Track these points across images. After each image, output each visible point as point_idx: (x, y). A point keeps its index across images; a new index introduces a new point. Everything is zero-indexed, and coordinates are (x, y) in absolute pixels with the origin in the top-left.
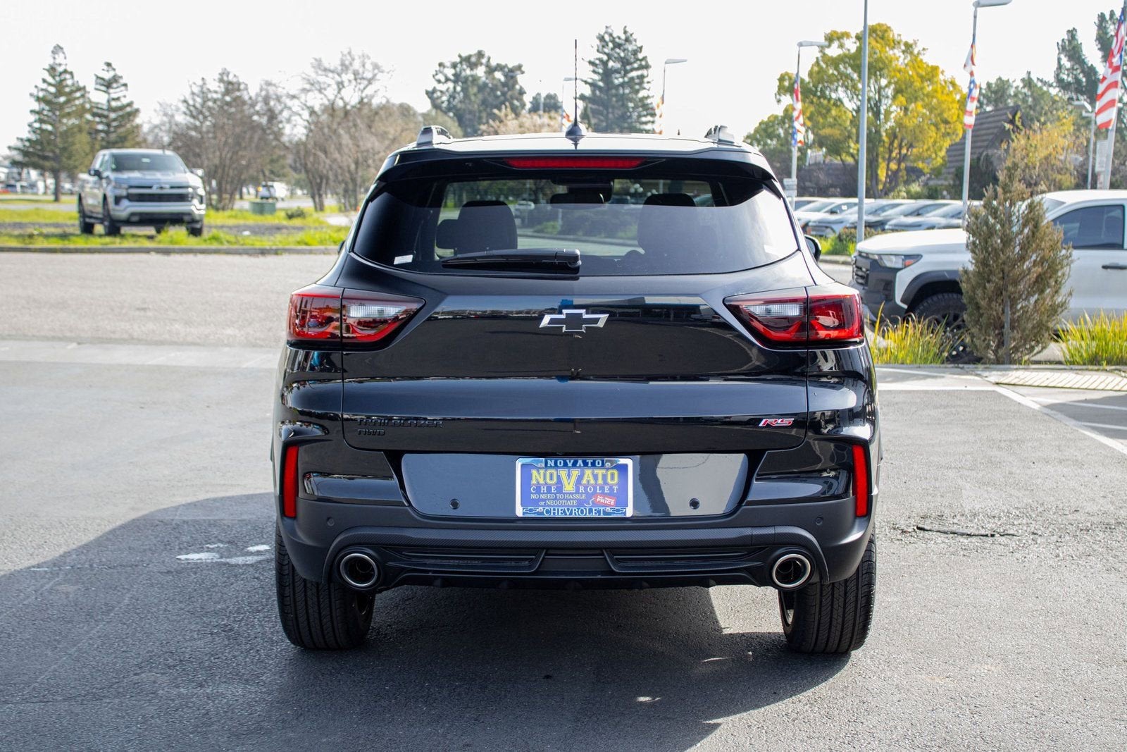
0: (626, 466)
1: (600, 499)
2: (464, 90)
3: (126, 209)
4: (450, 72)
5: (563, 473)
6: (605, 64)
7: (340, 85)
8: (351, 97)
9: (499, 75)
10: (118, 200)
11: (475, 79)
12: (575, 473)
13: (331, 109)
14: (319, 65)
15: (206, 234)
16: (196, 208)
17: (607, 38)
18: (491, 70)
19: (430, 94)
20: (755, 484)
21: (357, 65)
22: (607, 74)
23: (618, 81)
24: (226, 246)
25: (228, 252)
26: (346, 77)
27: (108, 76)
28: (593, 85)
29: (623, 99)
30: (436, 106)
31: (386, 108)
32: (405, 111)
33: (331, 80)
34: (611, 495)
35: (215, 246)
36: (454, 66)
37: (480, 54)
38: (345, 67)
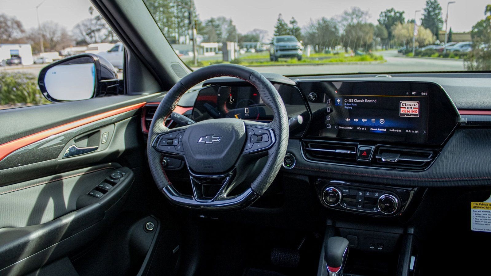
2: (388, 19)
3: (280, 53)
4: (384, 14)
6: (428, 9)
7: (352, 19)
8: (355, 21)
9: (398, 15)
10: (277, 51)
11: (391, 16)
13: (349, 25)
14: (346, 13)
15: (303, 60)
16: (300, 52)
17: (429, 2)
18: (395, 13)
19: (379, 21)
21: (357, 13)
22: (429, 12)
23: (432, 14)
24: (307, 63)
25: (308, 65)
26: (354, 16)
27: (292, 20)
28: (425, 16)
29: (433, 19)
30: (380, 23)
31: (365, 25)
32: (371, 25)
33: (349, 18)
35: (304, 63)
36: (385, 12)
37: (392, 9)
38: (353, 13)
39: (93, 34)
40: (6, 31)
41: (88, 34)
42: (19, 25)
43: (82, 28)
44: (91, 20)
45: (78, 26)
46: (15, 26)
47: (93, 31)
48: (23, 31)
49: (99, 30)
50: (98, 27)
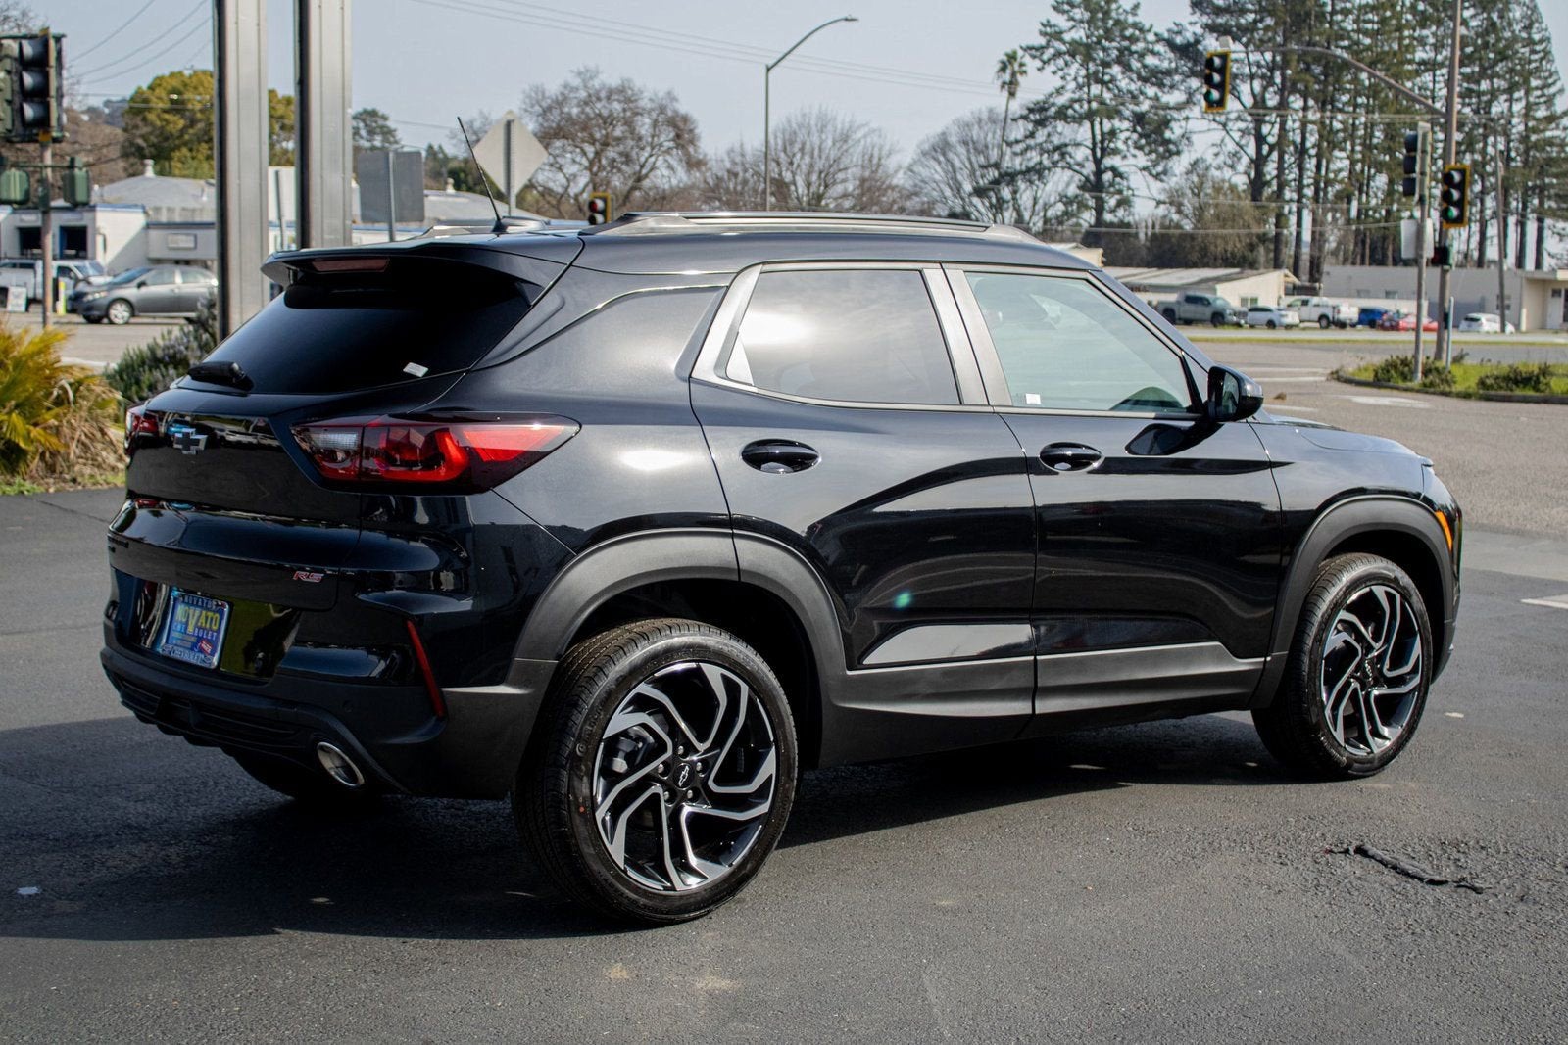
39: (1006, 193)
40: (628, 159)
41: (979, 192)
42: (682, 131)
43: (959, 157)
44: (1007, 120)
45: (940, 148)
46: (666, 137)
47: (1010, 177)
48: (694, 164)
49: (1037, 172)
50: (1034, 157)
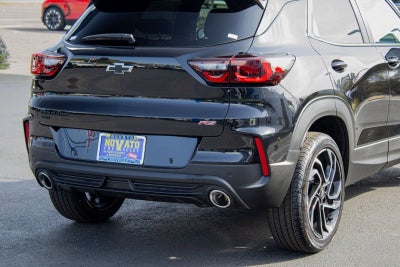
0: (142, 140)
1: (131, 155)
5: (117, 141)
12: (122, 141)
20: (198, 152)
34: (135, 153)
